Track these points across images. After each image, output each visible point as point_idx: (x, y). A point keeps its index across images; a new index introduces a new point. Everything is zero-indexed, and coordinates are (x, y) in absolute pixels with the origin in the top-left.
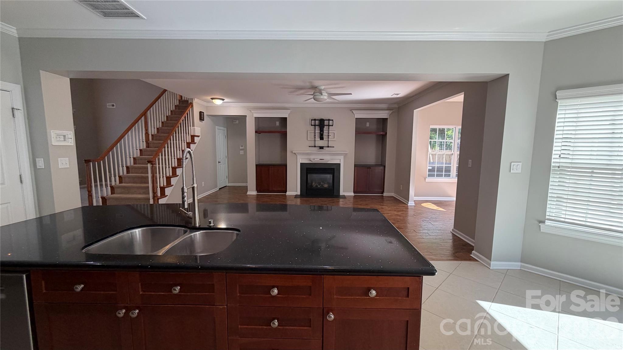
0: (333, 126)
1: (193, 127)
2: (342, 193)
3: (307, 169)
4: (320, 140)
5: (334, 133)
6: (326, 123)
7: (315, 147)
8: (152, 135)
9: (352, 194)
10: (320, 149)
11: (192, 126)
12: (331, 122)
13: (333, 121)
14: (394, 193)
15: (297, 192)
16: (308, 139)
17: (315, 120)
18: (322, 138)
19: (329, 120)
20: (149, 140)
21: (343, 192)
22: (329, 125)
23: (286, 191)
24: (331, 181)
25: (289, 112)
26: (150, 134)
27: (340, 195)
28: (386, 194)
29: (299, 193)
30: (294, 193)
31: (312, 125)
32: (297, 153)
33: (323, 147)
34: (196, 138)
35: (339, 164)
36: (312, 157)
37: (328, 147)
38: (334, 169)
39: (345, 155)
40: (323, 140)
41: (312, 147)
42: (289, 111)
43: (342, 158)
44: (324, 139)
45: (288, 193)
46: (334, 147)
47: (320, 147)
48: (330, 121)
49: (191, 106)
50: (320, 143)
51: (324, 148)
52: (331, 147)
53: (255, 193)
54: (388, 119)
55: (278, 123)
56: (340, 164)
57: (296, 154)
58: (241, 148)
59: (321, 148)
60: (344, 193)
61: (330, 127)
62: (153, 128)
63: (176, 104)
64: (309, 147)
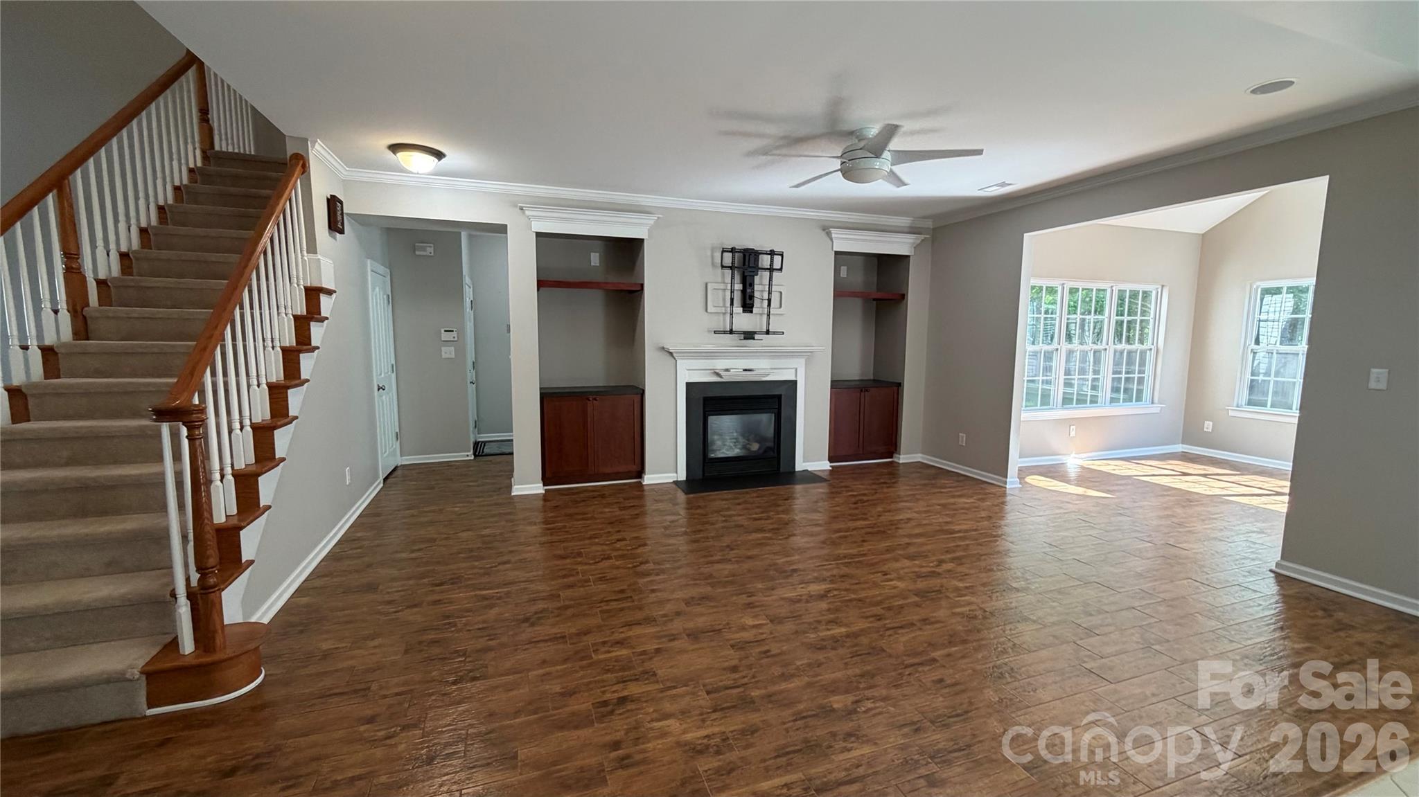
0: (783, 270)
1: (312, 256)
2: (800, 465)
3: (706, 400)
4: (744, 311)
5: (781, 293)
6: (765, 261)
7: (731, 332)
8: (101, 283)
9: (826, 465)
10: (745, 339)
11: (308, 253)
12: (777, 259)
13: (782, 255)
14: (923, 453)
15: (677, 473)
16: (709, 311)
17: (733, 250)
18: (748, 306)
19: (772, 253)
20: (88, 305)
21: (804, 462)
22: (771, 270)
23: (640, 473)
24: (770, 432)
25: (652, 222)
26: (89, 275)
27: (795, 472)
28: (903, 458)
29: (682, 475)
30: (668, 478)
31: (723, 267)
32: (677, 353)
33: (755, 333)
34: (324, 299)
35: (793, 384)
36: (720, 364)
37: (768, 332)
38: (779, 397)
39: (809, 357)
40: (751, 312)
41: (725, 332)
42: (650, 220)
43: (800, 364)
44: (755, 310)
45: (649, 479)
46: (783, 333)
47: (745, 333)
48: (775, 257)
49: (299, 168)
50: (743, 321)
51: (757, 337)
52: (774, 333)
53: (538, 488)
54: (911, 258)
55: (595, 259)
56: (796, 381)
57: (675, 355)
58: (445, 336)
59: (749, 335)
60: (804, 464)
61: (775, 274)
62: (100, 251)
63: (192, 166)
64: (715, 332)
